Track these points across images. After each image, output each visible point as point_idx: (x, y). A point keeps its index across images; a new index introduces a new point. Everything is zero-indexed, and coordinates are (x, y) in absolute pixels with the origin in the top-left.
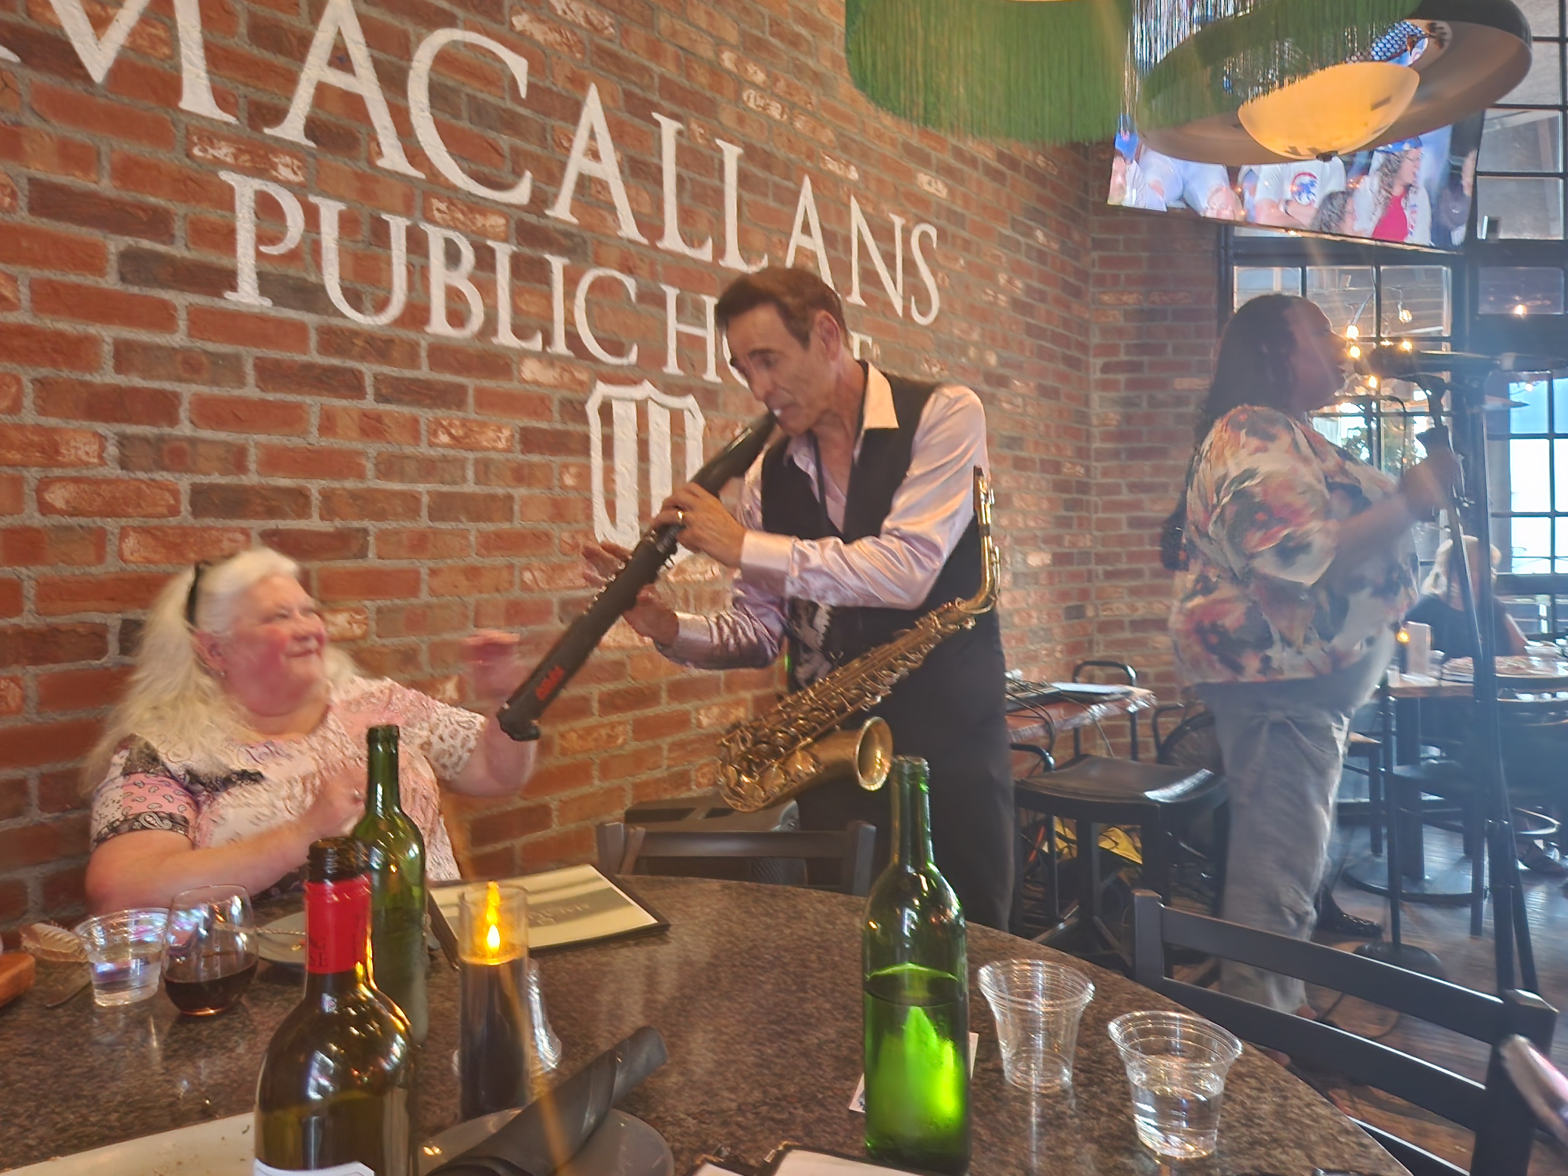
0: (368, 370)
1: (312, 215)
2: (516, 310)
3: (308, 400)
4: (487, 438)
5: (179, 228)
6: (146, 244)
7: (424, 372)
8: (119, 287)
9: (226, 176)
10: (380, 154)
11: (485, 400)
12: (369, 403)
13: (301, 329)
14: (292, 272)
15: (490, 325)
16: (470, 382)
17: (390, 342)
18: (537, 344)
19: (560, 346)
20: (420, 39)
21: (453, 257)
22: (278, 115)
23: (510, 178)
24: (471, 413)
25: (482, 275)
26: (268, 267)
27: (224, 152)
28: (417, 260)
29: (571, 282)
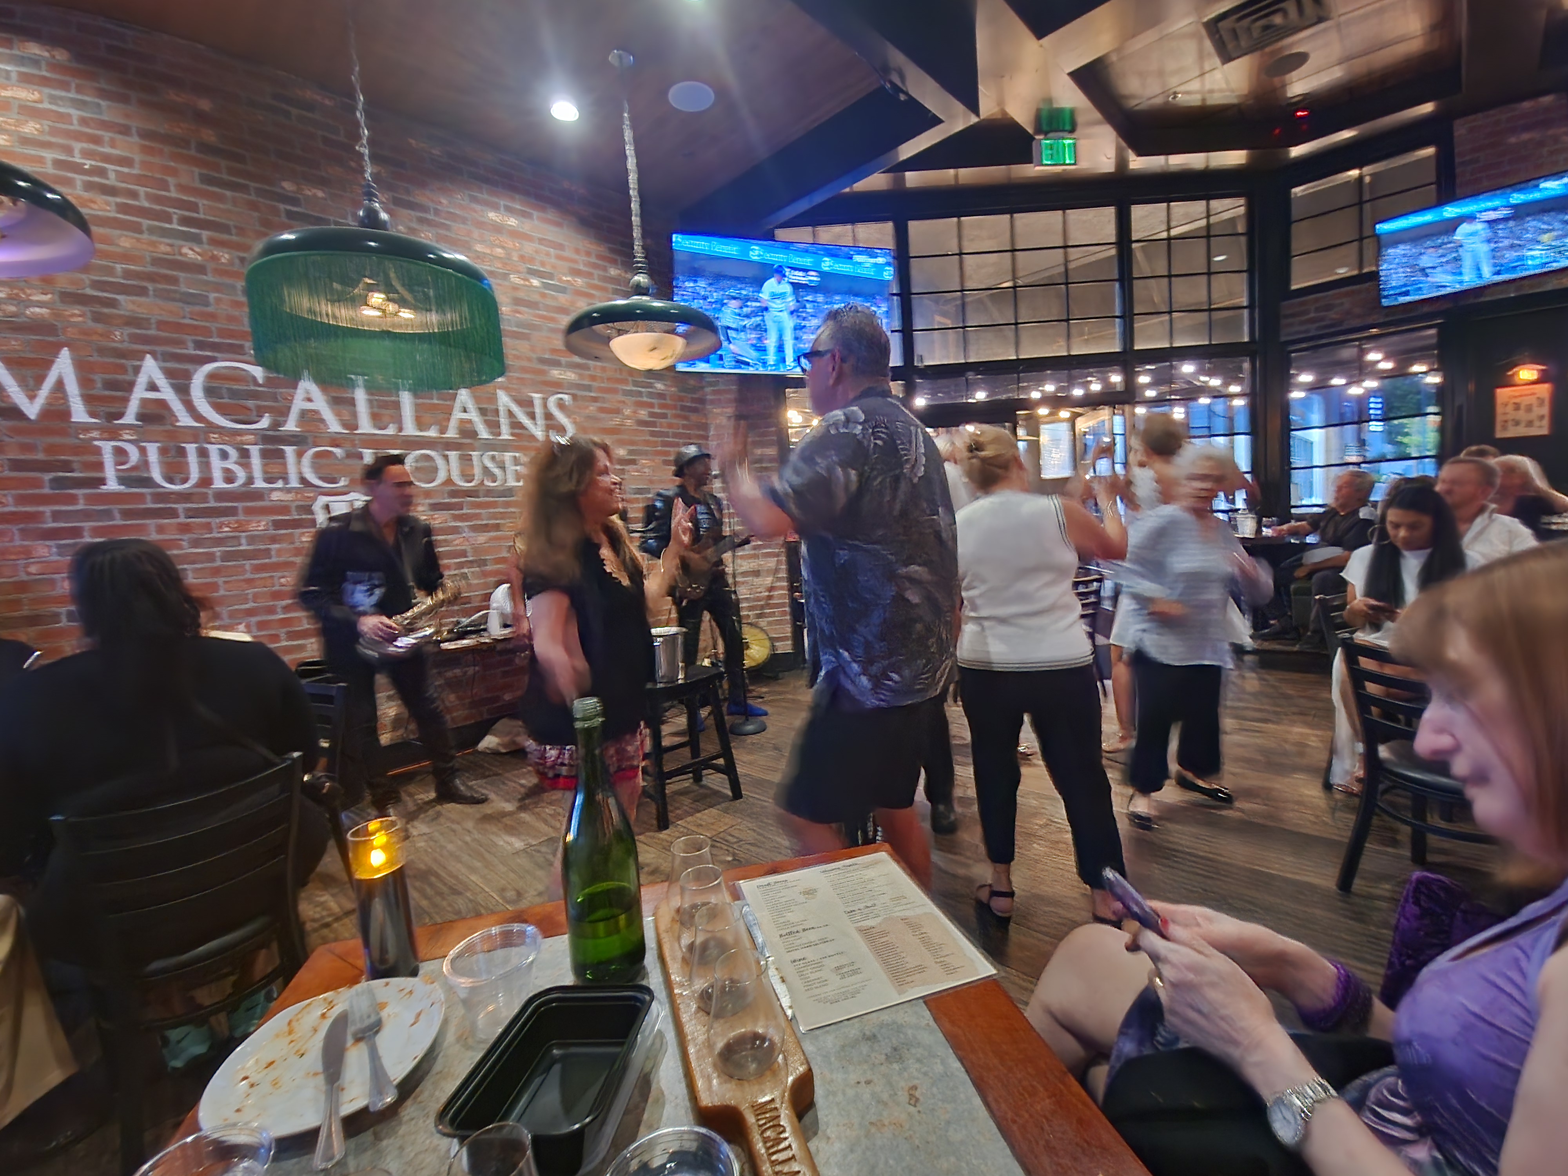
0: (180, 507)
1: (143, 451)
2: (265, 472)
3: (148, 522)
4: (252, 526)
5: (75, 466)
6: (61, 474)
7: (212, 504)
8: (51, 492)
9: (96, 443)
10: (178, 421)
11: (249, 511)
12: (182, 519)
13: (142, 495)
14: (134, 474)
15: (250, 480)
16: (239, 505)
17: (191, 494)
18: (280, 484)
19: (294, 483)
20: (196, 371)
21: (224, 455)
22: (121, 415)
23: (257, 419)
24: (241, 517)
25: (244, 461)
26: (121, 474)
27: (95, 434)
28: (204, 460)
29: (300, 455)
